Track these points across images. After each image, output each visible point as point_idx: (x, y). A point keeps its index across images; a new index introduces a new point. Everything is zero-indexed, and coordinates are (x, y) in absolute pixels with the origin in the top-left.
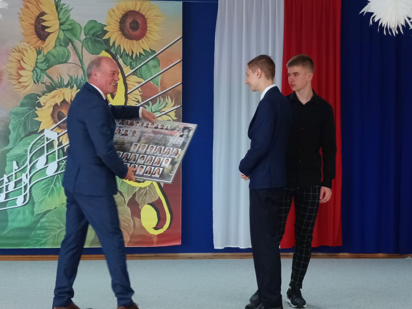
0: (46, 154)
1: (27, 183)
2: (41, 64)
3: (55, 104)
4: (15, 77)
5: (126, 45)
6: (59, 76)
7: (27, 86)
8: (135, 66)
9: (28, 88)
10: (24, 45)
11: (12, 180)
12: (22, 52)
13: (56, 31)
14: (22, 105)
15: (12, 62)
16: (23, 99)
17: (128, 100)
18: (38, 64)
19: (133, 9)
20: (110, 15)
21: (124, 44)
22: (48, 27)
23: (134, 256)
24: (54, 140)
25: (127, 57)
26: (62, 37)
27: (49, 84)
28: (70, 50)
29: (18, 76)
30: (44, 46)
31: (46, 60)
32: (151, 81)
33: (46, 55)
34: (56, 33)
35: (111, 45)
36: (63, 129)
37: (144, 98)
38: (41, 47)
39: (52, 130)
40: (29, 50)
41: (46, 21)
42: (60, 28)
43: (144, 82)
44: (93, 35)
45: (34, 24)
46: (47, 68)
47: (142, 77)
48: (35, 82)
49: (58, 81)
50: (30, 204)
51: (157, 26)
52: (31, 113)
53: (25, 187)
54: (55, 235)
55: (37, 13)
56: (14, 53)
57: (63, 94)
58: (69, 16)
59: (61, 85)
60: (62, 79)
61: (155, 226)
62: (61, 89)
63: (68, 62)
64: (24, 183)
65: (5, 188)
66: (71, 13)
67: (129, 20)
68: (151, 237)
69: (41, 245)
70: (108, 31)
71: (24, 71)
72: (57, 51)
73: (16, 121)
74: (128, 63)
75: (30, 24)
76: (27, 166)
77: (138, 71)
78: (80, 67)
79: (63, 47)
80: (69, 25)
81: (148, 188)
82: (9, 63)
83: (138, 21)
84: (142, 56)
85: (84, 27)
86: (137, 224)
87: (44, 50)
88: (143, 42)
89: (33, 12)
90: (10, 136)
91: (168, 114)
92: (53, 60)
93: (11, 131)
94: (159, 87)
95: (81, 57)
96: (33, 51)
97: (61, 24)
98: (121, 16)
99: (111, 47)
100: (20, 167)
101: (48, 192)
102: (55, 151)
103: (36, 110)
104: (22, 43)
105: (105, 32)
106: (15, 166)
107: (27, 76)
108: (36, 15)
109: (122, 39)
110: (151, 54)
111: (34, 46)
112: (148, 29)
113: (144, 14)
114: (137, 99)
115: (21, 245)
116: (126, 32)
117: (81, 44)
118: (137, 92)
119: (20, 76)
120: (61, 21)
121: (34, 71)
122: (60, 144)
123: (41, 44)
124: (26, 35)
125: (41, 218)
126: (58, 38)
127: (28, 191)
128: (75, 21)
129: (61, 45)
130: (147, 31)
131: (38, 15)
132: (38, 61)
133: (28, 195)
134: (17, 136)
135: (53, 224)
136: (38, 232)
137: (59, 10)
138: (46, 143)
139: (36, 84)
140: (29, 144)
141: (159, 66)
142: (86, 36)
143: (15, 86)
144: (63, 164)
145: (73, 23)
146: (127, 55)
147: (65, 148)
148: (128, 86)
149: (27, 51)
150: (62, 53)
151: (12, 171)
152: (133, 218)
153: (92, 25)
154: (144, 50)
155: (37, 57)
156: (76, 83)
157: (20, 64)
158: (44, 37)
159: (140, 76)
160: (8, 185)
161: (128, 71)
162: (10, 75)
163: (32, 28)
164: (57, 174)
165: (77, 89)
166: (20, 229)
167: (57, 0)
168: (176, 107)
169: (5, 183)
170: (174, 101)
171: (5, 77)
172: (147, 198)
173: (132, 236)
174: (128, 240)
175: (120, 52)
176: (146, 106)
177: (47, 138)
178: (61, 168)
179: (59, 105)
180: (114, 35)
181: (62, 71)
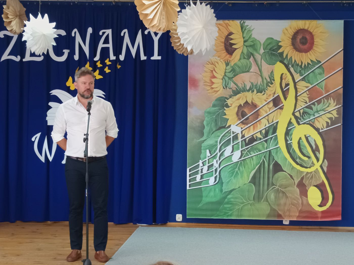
0: (232, 144)
1: (217, 168)
2: (229, 74)
3: (239, 104)
4: (209, 84)
5: (297, 57)
6: (243, 82)
7: (217, 91)
8: (303, 73)
9: (219, 93)
10: (216, 59)
11: (206, 165)
12: (214, 64)
13: (241, 47)
14: (214, 106)
15: (207, 72)
16: (214, 101)
17: (298, 101)
18: (226, 74)
19: (303, 27)
20: (284, 33)
21: (295, 56)
22: (234, 44)
23: (302, 228)
24: (238, 133)
25: (298, 67)
26: (245, 51)
27: (235, 90)
28: (252, 62)
29: (211, 83)
30: (231, 59)
31: (233, 70)
32: (316, 86)
33: (233, 66)
34: (241, 49)
35: (284, 57)
36: (246, 125)
37: (311, 99)
38: (229, 60)
39: (237, 125)
40: (220, 63)
41: (233, 39)
42: (244, 45)
43: (311, 86)
44: (270, 50)
45: (224, 42)
46: (234, 76)
48: (224, 88)
49: (242, 86)
50: (219, 183)
51: (323, 41)
52: (221, 112)
53: (216, 170)
54: (239, 209)
55: (226, 33)
56: (208, 65)
57: (246, 97)
58: (251, 35)
59: (244, 90)
60: (245, 85)
61: (319, 204)
62: (244, 93)
63: (250, 71)
64: (215, 167)
65: (200, 171)
66: (253, 32)
67: (300, 37)
68: (316, 213)
69: (228, 216)
70: (282, 46)
71: (215, 79)
72: (241, 63)
73: (210, 118)
74: (298, 71)
75: (221, 42)
76: (217, 154)
77: (306, 78)
78: (260, 75)
79: (246, 60)
80: (251, 42)
81: (313, 173)
82: (204, 73)
83: (307, 37)
84: (310, 66)
85: (263, 43)
86: (305, 202)
87: (231, 62)
88: (310, 54)
89: (223, 33)
90: (204, 130)
91: (330, 112)
92: (238, 70)
93: (205, 126)
94: (323, 90)
95: (260, 68)
96: (222, 63)
97: (245, 42)
98: (293, 33)
99: (284, 59)
100: (212, 154)
101: (234, 174)
102: (239, 142)
103: (225, 110)
104: (215, 57)
105: (280, 47)
106: (208, 154)
107: (218, 83)
108: (226, 35)
109: (294, 52)
110: (317, 64)
111: (224, 59)
112: (315, 43)
113: (311, 31)
114: (305, 100)
115: (212, 216)
116: (297, 47)
117: (260, 56)
118: (305, 94)
119: (213, 83)
120: (246, 39)
121: (224, 79)
122: (243, 136)
123: (229, 57)
124: (218, 51)
125: (228, 195)
126: (242, 52)
127: (218, 173)
128: (256, 39)
129: (244, 58)
130: (314, 45)
131: (227, 35)
132: (227, 71)
133: (218, 177)
134: (210, 130)
135: (237, 200)
136: (226, 206)
137: (243, 30)
138: (232, 135)
139: (225, 89)
140: (219, 137)
141: (324, 73)
142: (264, 50)
143: (209, 91)
144: (245, 152)
145: (254, 41)
146: (298, 65)
147: (247, 140)
148: (298, 90)
149: (218, 63)
150: (245, 64)
151: (206, 158)
152: (301, 197)
153: (269, 41)
154: (311, 61)
155: (226, 68)
156: (255, 88)
157: (213, 73)
158: (231, 52)
159: (308, 82)
160: (203, 168)
161: (298, 77)
162: (205, 82)
163: (222, 45)
164: (241, 160)
165: (257, 93)
166: (212, 203)
167: (242, 22)
168: (337, 107)
169: (200, 167)
170: (336, 101)
171: (201, 84)
172: (313, 181)
173: (301, 212)
174: (297, 214)
175: (292, 63)
176: (313, 106)
177: (233, 132)
178: (244, 155)
179: (242, 105)
180: (287, 49)
181: (245, 79)
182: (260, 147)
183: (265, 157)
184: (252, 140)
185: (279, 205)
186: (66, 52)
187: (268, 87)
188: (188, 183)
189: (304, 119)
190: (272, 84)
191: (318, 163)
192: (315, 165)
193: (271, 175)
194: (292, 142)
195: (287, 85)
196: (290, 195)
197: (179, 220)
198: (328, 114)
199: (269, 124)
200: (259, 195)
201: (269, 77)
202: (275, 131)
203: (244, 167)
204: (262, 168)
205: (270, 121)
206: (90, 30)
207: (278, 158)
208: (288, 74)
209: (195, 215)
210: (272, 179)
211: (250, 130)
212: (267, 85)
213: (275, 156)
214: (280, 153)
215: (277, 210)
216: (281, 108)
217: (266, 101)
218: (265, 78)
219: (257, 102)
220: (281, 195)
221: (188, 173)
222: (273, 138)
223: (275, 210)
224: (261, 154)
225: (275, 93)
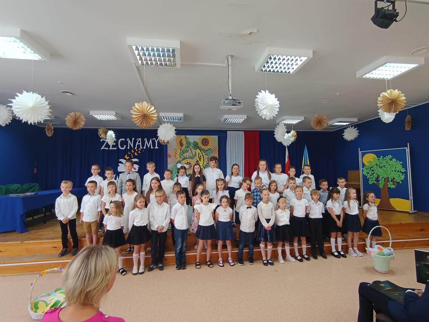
2: (181, 153)
3: (185, 163)
4: (175, 156)
5: (203, 147)
8: (206, 153)
10: (177, 148)
12: (177, 150)
15: (174, 152)
16: (177, 162)
17: (204, 162)
19: (205, 138)
20: (199, 140)
22: (183, 143)
25: (204, 150)
26: (187, 146)
27: (184, 158)
28: (189, 149)
31: (183, 152)
34: (185, 145)
35: (200, 147)
44: (195, 145)
46: (183, 154)
47: (208, 155)
48: (180, 158)
49: (186, 157)
51: (212, 142)
56: (174, 150)
57: (187, 161)
62: (187, 159)
63: (188, 152)
66: (189, 139)
67: (204, 141)
72: (185, 149)
73: (175, 168)
74: (204, 152)
75: (179, 142)
78: (192, 153)
80: (188, 142)
83: (207, 141)
84: (208, 150)
85: (192, 143)
87: (182, 149)
88: (208, 146)
89: (179, 139)
92: (185, 152)
93: (174, 171)
96: (179, 149)
97: (186, 142)
98: (202, 140)
105: (198, 144)
107: (178, 156)
110: (210, 150)
112: (209, 143)
113: (208, 139)
114: (206, 161)
116: (204, 144)
117: (192, 147)
121: (180, 155)
124: (178, 145)
137: (186, 139)
141: (212, 153)
142: (193, 145)
143: (175, 159)
145: (190, 142)
148: (204, 158)
150: (187, 150)
153: (194, 142)
154: (208, 148)
155: (180, 151)
156: (190, 157)
157: (176, 153)
158: (182, 146)
161: (204, 154)
165: (191, 159)
167: (185, 136)
171: (172, 156)
175: (202, 149)
180: (200, 145)
181: (187, 155)
186: (125, 146)
190: (196, 156)
195: (201, 156)
201: (195, 154)
206: (133, 139)
208: (201, 153)
211: (189, 172)
212: (194, 157)
219: (191, 162)
225: (197, 159)
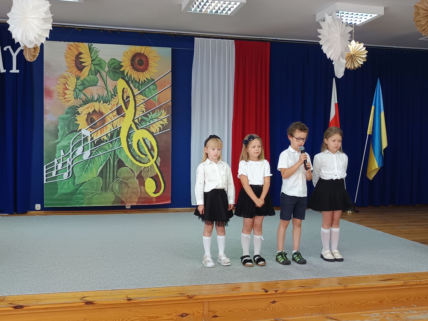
0: (83, 145)
1: (70, 165)
2: (79, 87)
3: (89, 112)
4: (62, 95)
5: (135, 75)
6: (91, 94)
8: (141, 88)
9: (71, 102)
11: (60, 162)
12: (66, 78)
13: (89, 65)
14: (67, 113)
15: (60, 85)
16: (67, 109)
17: (137, 110)
18: (77, 86)
19: (140, 52)
20: (125, 55)
22: (84, 62)
24: (88, 136)
25: (136, 83)
26: (93, 69)
27: (85, 100)
28: (98, 77)
30: (81, 75)
31: (83, 84)
32: (151, 99)
33: (83, 80)
35: (125, 75)
36: (94, 129)
37: (147, 109)
38: (79, 75)
39: (86, 130)
40: (71, 77)
41: (83, 58)
42: (92, 63)
43: (147, 99)
44: (113, 68)
45: (75, 60)
46: (83, 89)
48: (75, 98)
49: (91, 98)
50: (72, 178)
51: (155, 63)
52: (73, 118)
53: (69, 167)
54: (89, 198)
55: (77, 53)
56: (61, 79)
57: (94, 106)
58: (97, 56)
59: (92, 100)
60: (93, 97)
61: (154, 192)
62: (93, 103)
63: (97, 85)
64: (68, 164)
65: (55, 167)
66: (99, 53)
67: (137, 59)
68: (151, 198)
69: (80, 204)
70: (124, 66)
71: (68, 90)
72: (90, 78)
73: (63, 123)
74: (137, 87)
75: (72, 60)
76: (70, 153)
77: (143, 92)
78: (105, 88)
79: (94, 75)
80: (98, 61)
81: (149, 167)
82: (58, 85)
83: (143, 60)
84: (145, 83)
85: (108, 62)
86: (143, 190)
87: (81, 77)
88: (146, 73)
89: (74, 53)
90: (58, 133)
91: (162, 120)
92: (87, 84)
93: (60, 130)
94: (157, 103)
95: (106, 83)
96: (74, 78)
97: (92, 61)
98: (132, 56)
100: (65, 154)
101: (84, 170)
102: (89, 143)
103: (77, 117)
104: (67, 73)
105: (122, 66)
106: (62, 153)
107: (70, 94)
109: (133, 71)
110: (152, 81)
111: (74, 74)
112: (149, 65)
113: (147, 55)
114: (142, 110)
115: (66, 205)
116: (136, 67)
117: (106, 73)
118: (142, 105)
119: (65, 94)
120: (92, 59)
121: (75, 91)
122: (92, 139)
123: (79, 73)
124: (69, 67)
125: (80, 187)
126: (90, 69)
127: (71, 169)
128: (102, 59)
129: (92, 74)
132: (77, 84)
133: (71, 172)
134: (63, 133)
135: (88, 191)
136: (78, 196)
137: (91, 51)
138: (83, 138)
140: (72, 139)
141: (157, 89)
142: (109, 69)
143: (62, 101)
144: (94, 152)
145: (100, 60)
146: (136, 81)
147: (96, 141)
148: (137, 101)
150: (94, 79)
151: (60, 157)
152: (140, 187)
153: (113, 61)
154: (146, 78)
155: (77, 82)
156: (102, 99)
157: (66, 86)
158: (81, 69)
159: (144, 96)
160: (58, 165)
161: (136, 92)
162: (58, 93)
163: (73, 62)
164: (90, 158)
165: (103, 103)
166: (66, 194)
167: (90, 45)
168: (167, 116)
169: (55, 164)
170: (166, 111)
171: (55, 94)
172: (149, 173)
173: (139, 198)
174: (137, 201)
175: (132, 80)
176: (148, 115)
177: (83, 135)
178: (93, 154)
179: (91, 113)
180: (127, 69)
181: (94, 91)
182: (107, 147)
183: (110, 155)
184: (100, 141)
185: (122, 194)
187: (112, 99)
188: (45, 178)
189: (142, 125)
190: (116, 96)
191: (153, 159)
192: (150, 161)
193: (115, 170)
194: (132, 144)
195: (128, 97)
196: (131, 185)
197: (38, 209)
198: (160, 121)
199: (114, 129)
200: (106, 187)
201: (113, 90)
202: (118, 134)
203: (93, 164)
204: (108, 165)
205: (115, 126)
207: (121, 156)
208: (129, 89)
209: (52, 204)
210: (117, 173)
211: (98, 133)
212: (112, 97)
213: (119, 154)
214: (123, 152)
215: (121, 197)
216: (124, 116)
217: (111, 110)
218: (109, 91)
219: (103, 110)
220: (124, 185)
221: (45, 170)
222: (117, 140)
223: (119, 198)
224: (107, 153)
225: (118, 104)
